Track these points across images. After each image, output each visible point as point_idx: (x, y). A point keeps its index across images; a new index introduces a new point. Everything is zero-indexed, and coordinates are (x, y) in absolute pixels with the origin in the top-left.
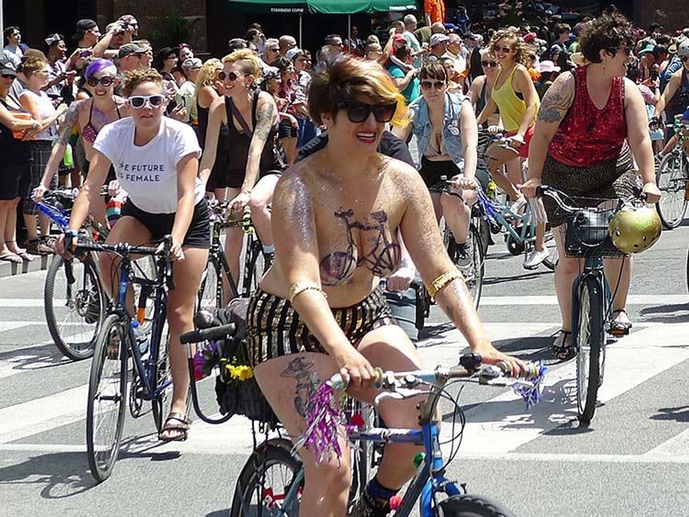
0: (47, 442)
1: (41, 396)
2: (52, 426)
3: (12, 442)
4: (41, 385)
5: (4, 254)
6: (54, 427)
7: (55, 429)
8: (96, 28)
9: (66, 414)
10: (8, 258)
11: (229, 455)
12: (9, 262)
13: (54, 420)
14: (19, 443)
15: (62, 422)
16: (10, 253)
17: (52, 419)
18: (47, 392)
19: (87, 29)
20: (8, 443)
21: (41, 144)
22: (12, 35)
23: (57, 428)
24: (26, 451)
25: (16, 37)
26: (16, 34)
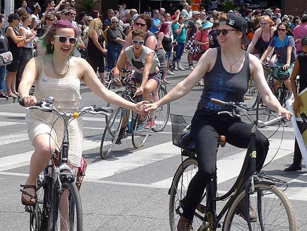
0: (18, 172)
1: (18, 153)
2: (21, 165)
3: (4, 171)
4: (18, 149)
5: (11, 94)
6: (22, 166)
7: (21, 167)
8: (53, 2)
9: (27, 161)
10: (12, 96)
11: (90, 182)
12: (12, 97)
13: (22, 163)
14: (7, 172)
15: (25, 164)
16: (13, 94)
17: (21, 163)
18: (21, 151)
19: (49, 3)
20: (2, 171)
21: (27, 50)
22: (23, 3)
23: (23, 167)
24: (9, 175)
25: (25, 4)
26: (25, 3)
